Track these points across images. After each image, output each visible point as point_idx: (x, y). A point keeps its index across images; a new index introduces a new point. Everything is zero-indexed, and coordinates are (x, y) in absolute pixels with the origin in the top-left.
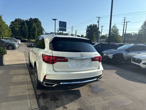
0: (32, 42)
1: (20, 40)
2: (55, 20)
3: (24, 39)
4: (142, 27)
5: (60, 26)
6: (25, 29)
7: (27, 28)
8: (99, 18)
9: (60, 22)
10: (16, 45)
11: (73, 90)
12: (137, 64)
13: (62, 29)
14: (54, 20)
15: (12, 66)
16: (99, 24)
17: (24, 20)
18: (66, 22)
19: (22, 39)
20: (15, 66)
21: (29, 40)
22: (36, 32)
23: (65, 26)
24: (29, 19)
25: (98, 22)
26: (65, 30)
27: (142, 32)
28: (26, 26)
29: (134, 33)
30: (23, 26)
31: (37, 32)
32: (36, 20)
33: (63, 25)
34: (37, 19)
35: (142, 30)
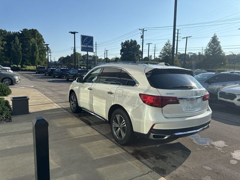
0: (29, 70)
1: (10, 68)
2: (74, 33)
3: (16, 66)
4: (210, 45)
5: (82, 43)
6: (16, 49)
7: (20, 46)
8: (143, 30)
9: (83, 37)
10: (17, 78)
11: (171, 143)
12: (229, 100)
13: (87, 48)
14: (72, 33)
15: (46, 113)
16: (143, 40)
17: (10, 32)
18: (92, 37)
19: (12, 66)
20: (49, 113)
21: (22, 67)
22: (36, 53)
23: (91, 44)
24: (22, 31)
25: (142, 37)
26: (91, 50)
27: (210, 53)
28: (18, 43)
29: (191, 53)
30: (12, 43)
31: (38, 53)
32: (34, 33)
33: (88, 42)
34: (36, 30)
35: (209, 50)
